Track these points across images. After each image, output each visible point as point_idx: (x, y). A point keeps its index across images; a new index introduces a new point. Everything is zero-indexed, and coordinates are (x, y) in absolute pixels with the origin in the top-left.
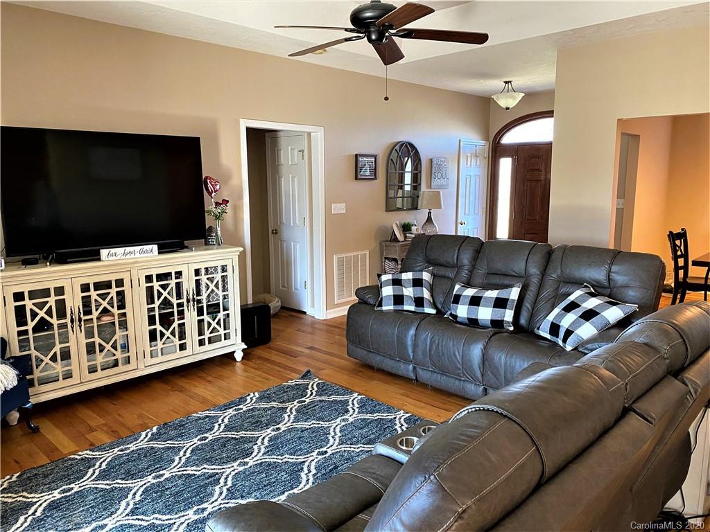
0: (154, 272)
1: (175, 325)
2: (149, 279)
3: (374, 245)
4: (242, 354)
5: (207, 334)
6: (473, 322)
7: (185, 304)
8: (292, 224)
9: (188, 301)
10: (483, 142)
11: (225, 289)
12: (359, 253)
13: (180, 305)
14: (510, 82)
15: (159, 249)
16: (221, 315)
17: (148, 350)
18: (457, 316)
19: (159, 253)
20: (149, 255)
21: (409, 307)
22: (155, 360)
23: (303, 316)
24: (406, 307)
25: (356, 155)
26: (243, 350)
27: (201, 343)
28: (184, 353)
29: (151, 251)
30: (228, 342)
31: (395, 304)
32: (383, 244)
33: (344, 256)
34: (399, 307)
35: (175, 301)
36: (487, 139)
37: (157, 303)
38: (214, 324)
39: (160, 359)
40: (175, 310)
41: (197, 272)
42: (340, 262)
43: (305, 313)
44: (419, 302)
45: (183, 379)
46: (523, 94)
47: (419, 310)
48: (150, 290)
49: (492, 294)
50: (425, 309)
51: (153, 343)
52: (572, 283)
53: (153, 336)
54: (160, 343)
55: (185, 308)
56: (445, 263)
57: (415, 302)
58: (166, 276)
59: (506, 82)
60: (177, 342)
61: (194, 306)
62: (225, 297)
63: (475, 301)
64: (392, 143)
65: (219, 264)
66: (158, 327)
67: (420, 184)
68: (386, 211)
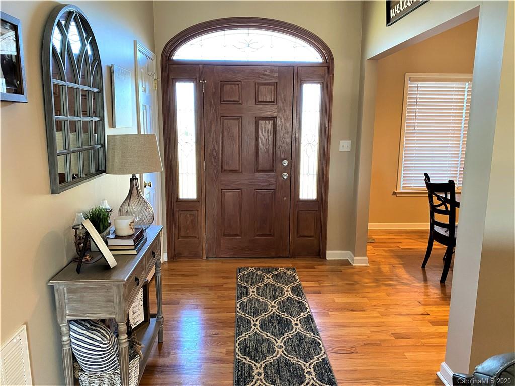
10: (152, 55)
32: (61, 287)
67: (102, 119)
68: (53, 192)
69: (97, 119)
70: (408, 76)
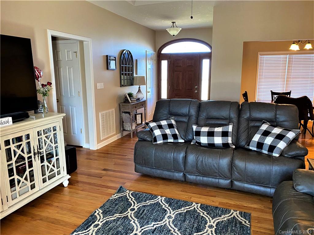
0: (10, 138)
1: (27, 173)
2: (7, 143)
3: (116, 105)
4: (68, 182)
5: (48, 174)
6: (211, 146)
7: (33, 156)
8: (69, 96)
9: (35, 154)
10: (154, 53)
11: (56, 142)
12: (110, 110)
13: (30, 157)
14: (175, 22)
15: (13, 119)
16: (54, 160)
17: (10, 194)
18: (200, 143)
19: (13, 122)
20: (6, 125)
21: (171, 140)
22: (16, 201)
23: (81, 149)
24: (169, 141)
25: (107, 56)
26: (69, 180)
27: (44, 181)
28: (34, 190)
29: (8, 122)
30: (60, 176)
31: (164, 139)
32: (121, 105)
33: (104, 112)
34: (166, 141)
35: (26, 156)
36: (155, 51)
37: (14, 159)
38: (51, 166)
39: (19, 198)
40: (27, 161)
41: (39, 134)
42: (102, 116)
43: (82, 147)
44: (175, 136)
45: (36, 209)
46: (181, 29)
47: (176, 141)
48: (8, 151)
49: (219, 130)
50: (179, 140)
51: (13, 189)
52: (257, 121)
53: (12, 183)
54: (17, 187)
55: (33, 159)
56: (182, 114)
57: (173, 136)
58: (19, 139)
59: (173, 23)
60: (29, 184)
61: (38, 157)
62: (56, 148)
63: (211, 134)
64: (122, 50)
65: (51, 126)
66: (16, 177)
67: (133, 73)
68: (121, 87)
69: (132, 73)
70: (259, 53)
